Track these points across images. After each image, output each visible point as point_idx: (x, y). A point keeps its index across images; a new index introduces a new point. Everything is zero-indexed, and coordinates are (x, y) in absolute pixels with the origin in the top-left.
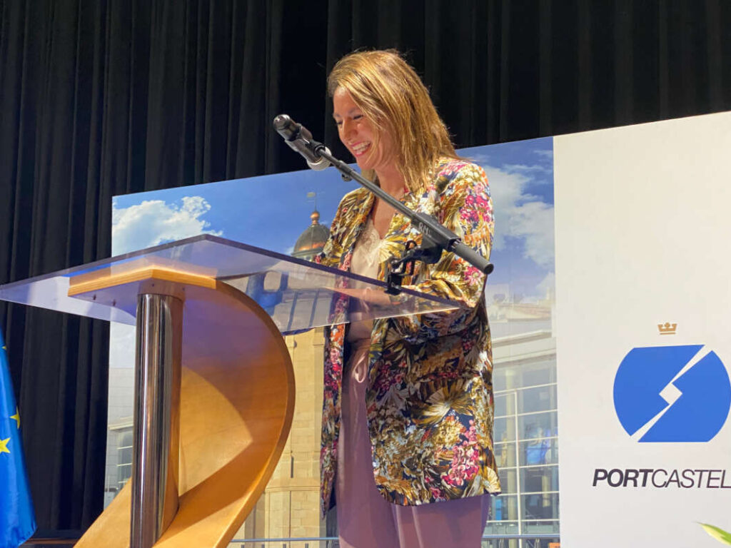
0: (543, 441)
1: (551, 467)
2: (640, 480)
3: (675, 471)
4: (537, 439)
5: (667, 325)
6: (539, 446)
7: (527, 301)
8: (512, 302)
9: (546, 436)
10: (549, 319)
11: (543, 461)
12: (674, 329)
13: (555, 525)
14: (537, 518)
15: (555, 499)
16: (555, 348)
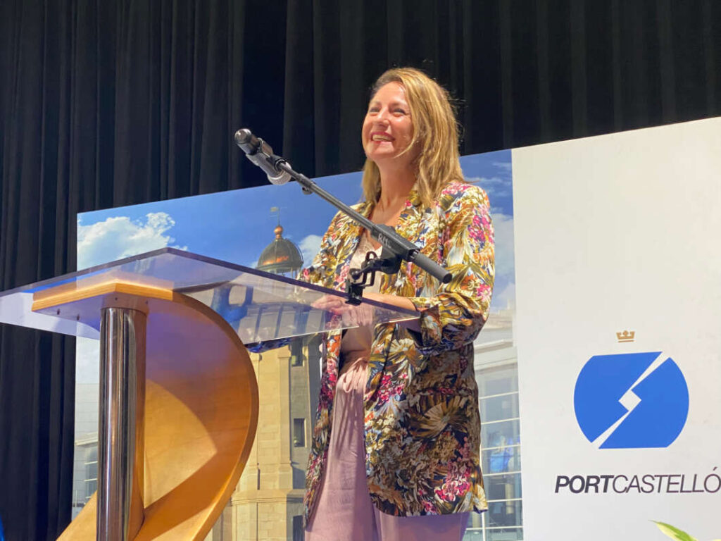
0: (506, 449)
1: (514, 475)
2: (601, 485)
3: (636, 477)
4: (499, 448)
5: (626, 333)
6: (502, 454)
9: (509, 444)
10: (510, 329)
11: (506, 469)
12: (632, 337)
13: (519, 531)
14: (501, 525)
15: (518, 507)
16: (516, 358)
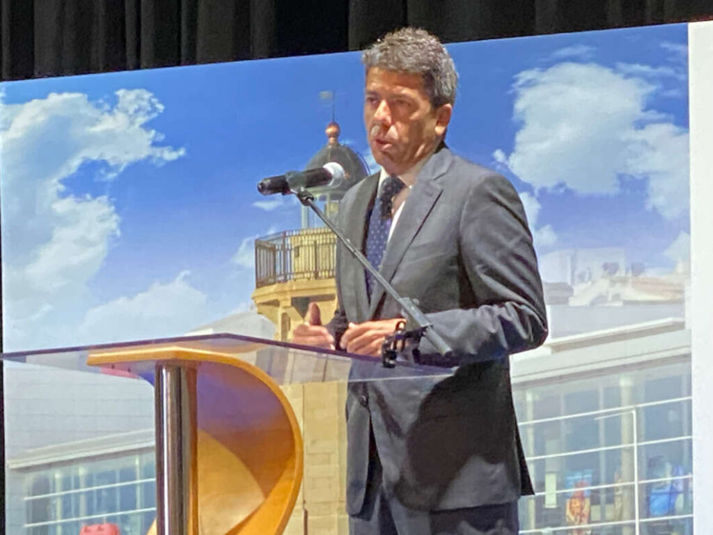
0: (673, 481)
1: (683, 519)
4: (663, 480)
6: (667, 489)
7: (650, 274)
8: (630, 274)
9: (677, 474)
10: (681, 302)
11: (672, 511)
16: (689, 346)
